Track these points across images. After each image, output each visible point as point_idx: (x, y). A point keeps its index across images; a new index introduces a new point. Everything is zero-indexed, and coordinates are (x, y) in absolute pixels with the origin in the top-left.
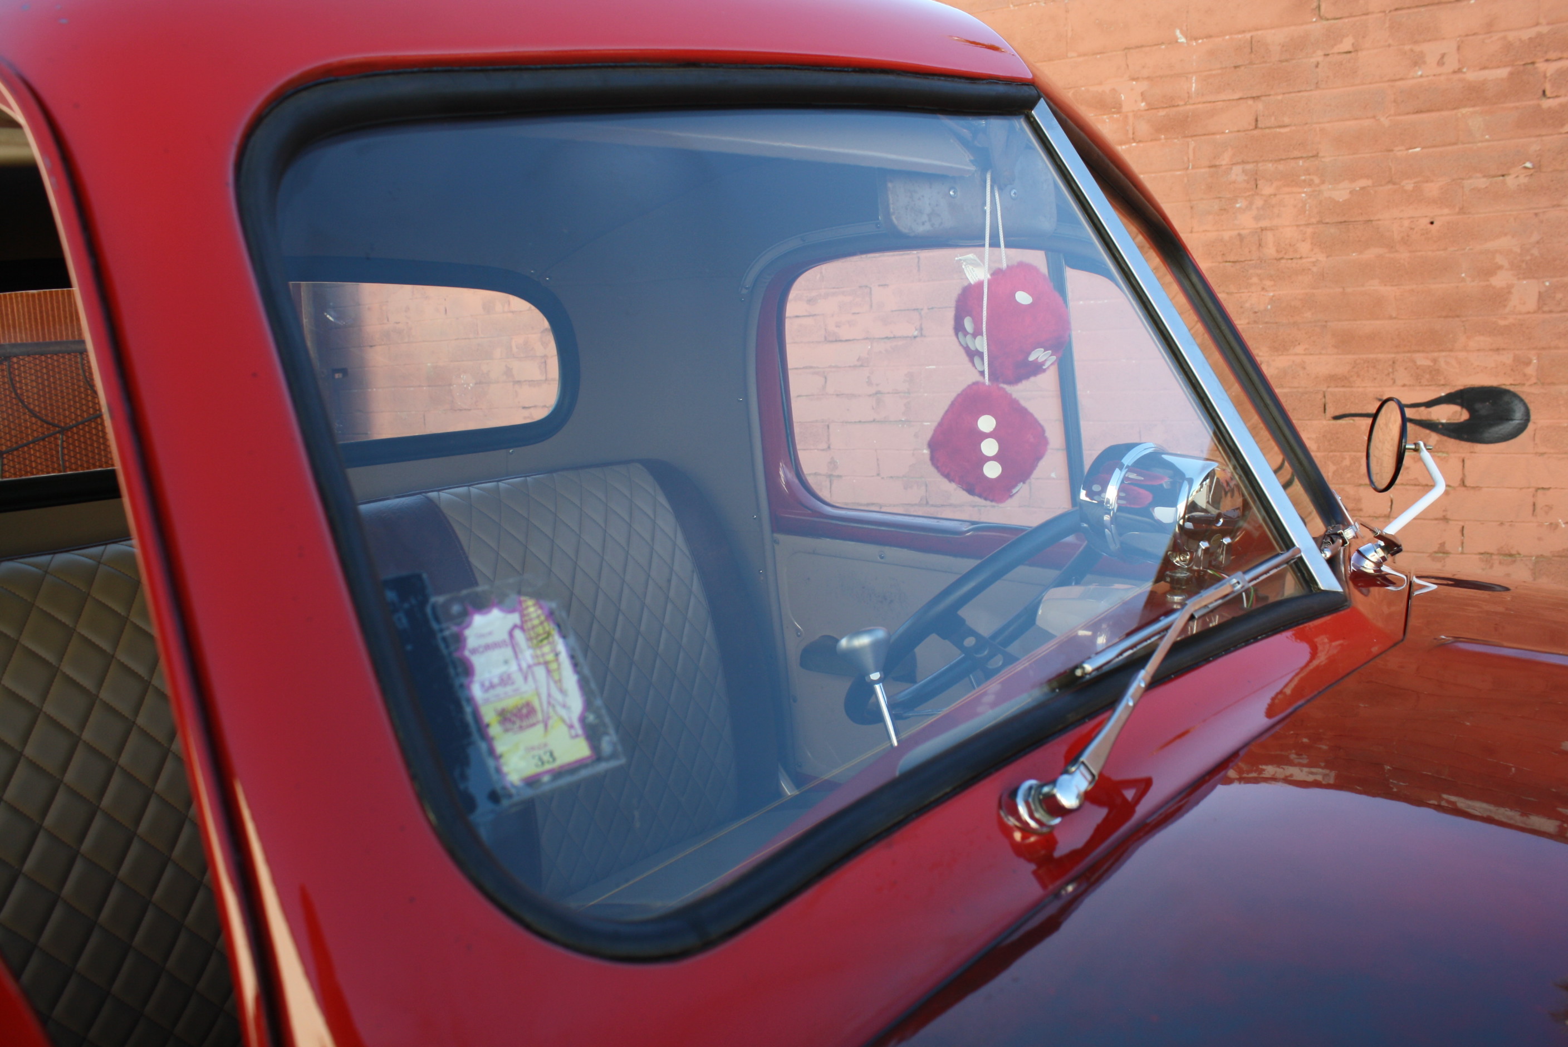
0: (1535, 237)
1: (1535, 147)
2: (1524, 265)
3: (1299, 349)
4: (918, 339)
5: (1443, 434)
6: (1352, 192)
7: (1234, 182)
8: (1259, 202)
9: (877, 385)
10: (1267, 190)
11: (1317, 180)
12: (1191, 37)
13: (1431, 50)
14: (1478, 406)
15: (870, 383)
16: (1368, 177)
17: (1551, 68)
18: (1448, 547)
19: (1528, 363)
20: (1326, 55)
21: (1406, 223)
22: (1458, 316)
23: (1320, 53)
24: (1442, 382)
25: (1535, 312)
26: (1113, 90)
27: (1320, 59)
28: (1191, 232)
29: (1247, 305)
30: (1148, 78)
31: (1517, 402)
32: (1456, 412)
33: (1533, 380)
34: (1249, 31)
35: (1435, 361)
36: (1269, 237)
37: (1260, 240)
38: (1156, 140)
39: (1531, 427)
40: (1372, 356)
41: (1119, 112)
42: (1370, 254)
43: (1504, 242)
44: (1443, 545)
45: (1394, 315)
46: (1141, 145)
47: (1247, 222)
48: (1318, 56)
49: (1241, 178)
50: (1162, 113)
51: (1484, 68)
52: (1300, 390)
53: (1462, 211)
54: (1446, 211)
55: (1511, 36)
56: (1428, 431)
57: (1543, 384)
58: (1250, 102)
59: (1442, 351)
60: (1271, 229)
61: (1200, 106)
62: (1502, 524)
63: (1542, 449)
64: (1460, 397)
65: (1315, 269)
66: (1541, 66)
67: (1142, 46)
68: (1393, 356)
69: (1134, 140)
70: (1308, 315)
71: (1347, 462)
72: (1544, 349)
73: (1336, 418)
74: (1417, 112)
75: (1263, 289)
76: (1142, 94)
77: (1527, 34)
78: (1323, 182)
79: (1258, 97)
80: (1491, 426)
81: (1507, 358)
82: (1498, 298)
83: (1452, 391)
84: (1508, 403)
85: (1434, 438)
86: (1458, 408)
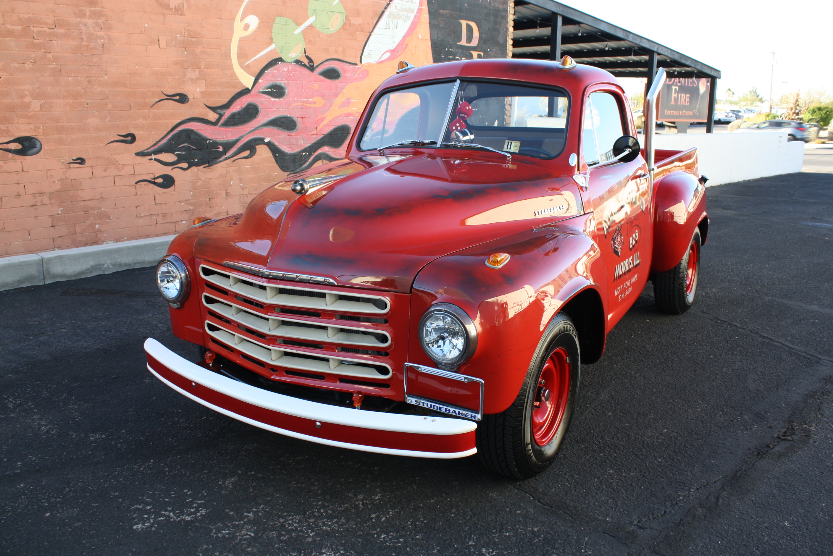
0: (37, 86)
1: (33, 55)
2: (34, 95)
5: (14, 154)
14: (24, 143)
17: (35, 30)
18: (20, 193)
19: (39, 128)
22: (14, 112)
24: (11, 135)
25: (39, 111)
31: (37, 141)
32: (17, 146)
33: (42, 134)
35: (7, 127)
39: (43, 149)
43: (26, 87)
44: (19, 192)
51: (13, 25)
53: (11, 74)
54: (5, 74)
55: (21, 16)
56: (8, 153)
57: (45, 135)
59: (9, 124)
62: (37, 183)
63: (47, 157)
64: (18, 140)
66: (32, 28)
72: (44, 123)
77: (26, 16)
80: (30, 150)
81: (32, 126)
82: (27, 106)
83: (15, 138)
84: (34, 142)
85: (10, 155)
86: (17, 144)
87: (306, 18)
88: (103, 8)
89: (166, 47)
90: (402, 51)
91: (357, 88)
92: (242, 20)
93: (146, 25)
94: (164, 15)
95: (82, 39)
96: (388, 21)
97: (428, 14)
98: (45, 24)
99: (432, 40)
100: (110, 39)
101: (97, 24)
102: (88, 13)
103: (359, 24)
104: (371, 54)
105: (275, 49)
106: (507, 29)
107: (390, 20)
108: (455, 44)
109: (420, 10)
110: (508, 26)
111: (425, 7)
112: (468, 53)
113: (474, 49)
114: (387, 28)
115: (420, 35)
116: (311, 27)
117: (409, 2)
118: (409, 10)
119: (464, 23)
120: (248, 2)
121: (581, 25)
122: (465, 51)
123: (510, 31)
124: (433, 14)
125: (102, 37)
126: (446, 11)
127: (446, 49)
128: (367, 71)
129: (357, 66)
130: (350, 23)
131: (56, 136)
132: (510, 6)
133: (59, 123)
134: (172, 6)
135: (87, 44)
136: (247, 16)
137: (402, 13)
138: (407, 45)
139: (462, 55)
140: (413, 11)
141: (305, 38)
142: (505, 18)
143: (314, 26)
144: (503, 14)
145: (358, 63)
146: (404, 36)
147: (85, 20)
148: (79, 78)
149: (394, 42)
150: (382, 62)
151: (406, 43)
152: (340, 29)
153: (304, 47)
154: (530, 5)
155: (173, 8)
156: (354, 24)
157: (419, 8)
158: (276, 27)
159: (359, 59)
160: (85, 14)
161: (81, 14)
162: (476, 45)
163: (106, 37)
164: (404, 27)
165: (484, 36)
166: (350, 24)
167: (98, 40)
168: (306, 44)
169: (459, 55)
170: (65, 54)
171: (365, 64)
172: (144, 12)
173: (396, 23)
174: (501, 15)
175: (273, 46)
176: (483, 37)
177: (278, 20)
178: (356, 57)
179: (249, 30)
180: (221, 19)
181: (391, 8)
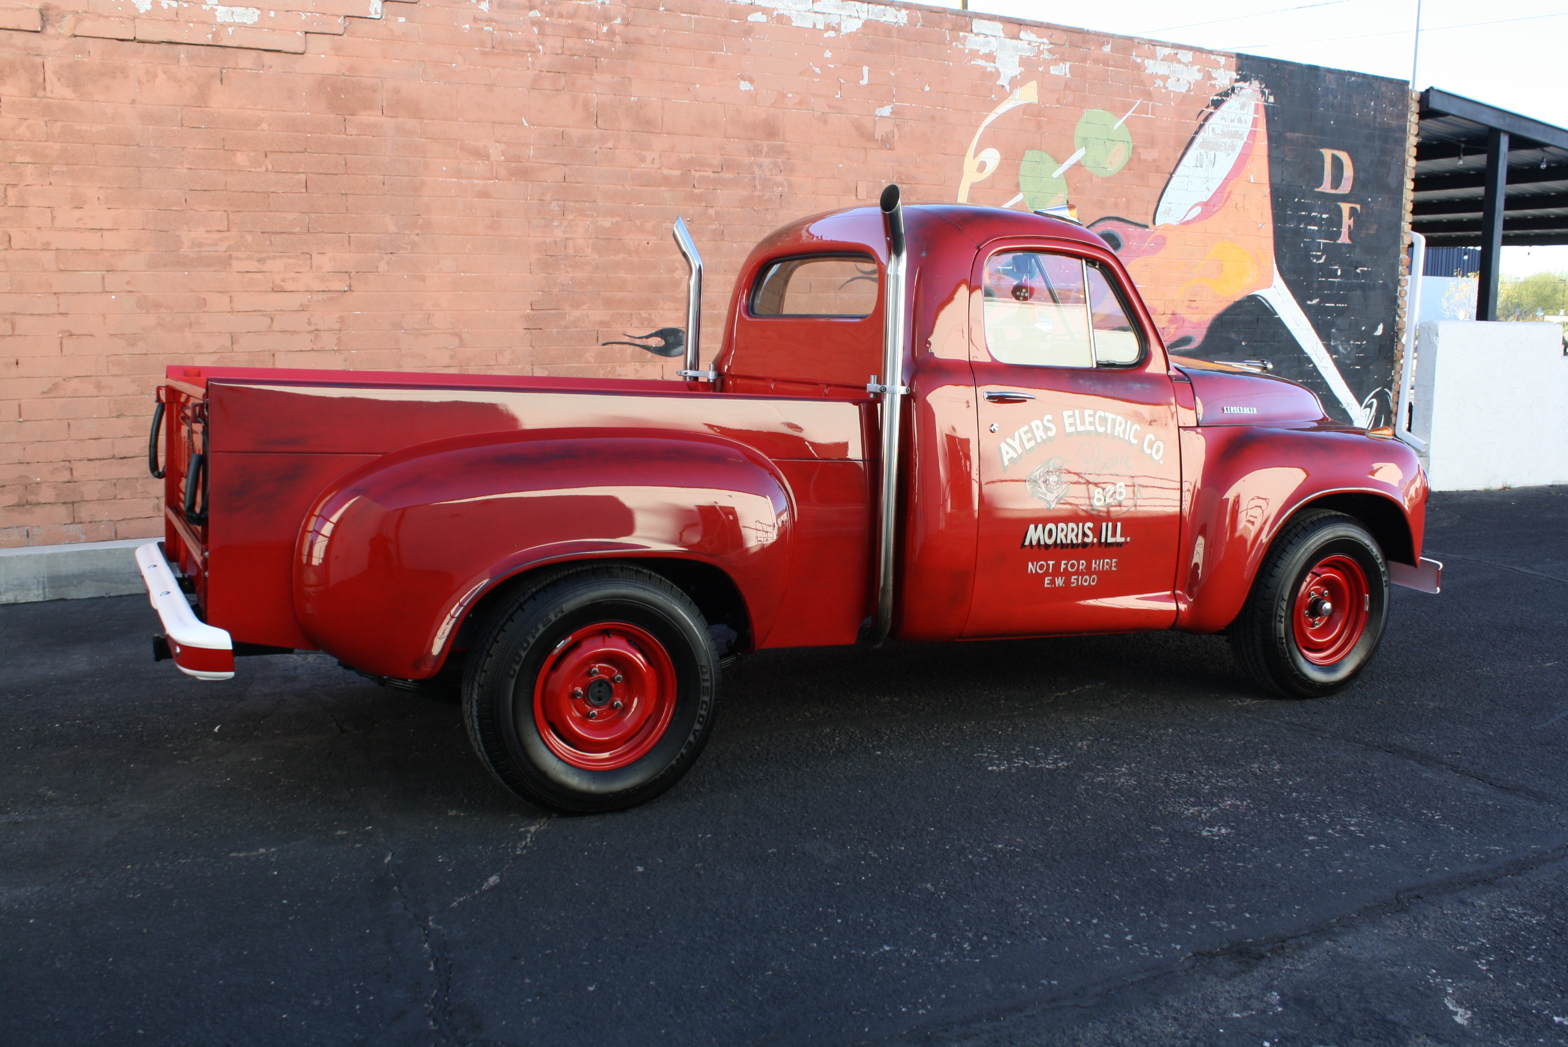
1: (691, 211)
3: (585, 307)
4: (347, 293)
5: (652, 351)
6: (612, 223)
7: (553, 210)
8: (565, 223)
9: (315, 324)
10: (570, 217)
11: (595, 215)
12: (531, 124)
13: (649, 155)
14: (668, 338)
15: (309, 323)
16: (620, 216)
17: (697, 174)
20: (601, 148)
21: (637, 242)
22: (659, 292)
23: (598, 146)
24: (653, 326)
26: (485, 146)
27: (598, 149)
28: (528, 236)
29: (559, 281)
30: (506, 143)
32: (659, 341)
34: (562, 127)
35: (650, 314)
36: (570, 243)
37: (566, 245)
38: (509, 180)
40: (621, 311)
41: (487, 160)
42: (620, 257)
45: (631, 290)
46: (501, 182)
47: (559, 234)
48: (596, 148)
49: (557, 209)
50: (513, 165)
51: (670, 169)
52: (586, 329)
53: (661, 239)
54: (654, 238)
55: (681, 156)
56: (647, 351)
58: (562, 167)
59: (652, 309)
60: (571, 239)
61: (535, 164)
64: (662, 333)
65: (593, 263)
66: (693, 172)
67: (503, 123)
68: (630, 311)
69: (496, 178)
70: (590, 288)
71: (609, 369)
73: (604, 345)
74: (642, 186)
75: (567, 272)
76: (502, 152)
77: (688, 156)
78: (598, 216)
79: (566, 165)
80: (674, 348)
81: (679, 315)
82: (676, 284)
83: (657, 330)
84: (681, 337)
85: (649, 355)
86: (659, 339)
87: (1072, 151)
88: (785, 141)
89: (865, 198)
90: (1221, 205)
91: (1146, 266)
92: (975, 156)
93: (841, 166)
94: (865, 149)
95: (755, 186)
96: (1201, 154)
97: (1266, 141)
98: (710, 166)
99: (1272, 185)
100: (791, 186)
101: (776, 165)
102: (765, 150)
103: (1154, 161)
104: (1170, 210)
105: (1022, 201)
106: (1404, 162)
107: (1202, 151)
108: (1312, 191)
109: (1253, 134)
110: (1407, 157)
111: (1262, 129)
112: (1332, 206)
113: (1345, 198)
114: (1199, 165)
115: (1252, 176)
116: (1078, 165)
117: (1236, 121)
118: (1236, 135)
119: (1327, 154)
120: (986, 127)
121: (1546, 149)
122: (1327, 203)
123: (1409, 165)
124: (1275, 140)
125: (781, 184)
126: (1297, 134)
127: (1296, 200)
128: (1164, 238)
129: (1147, 230)
130: (1140, 158)
131: (708, 329)
132: (1410, 121)
133: (715, 310)
134: (878, 136)
135: (760, 193)
136: (984, 149)
137: (1223, 140)
138: (1230, 193)
139: (1322, 210)
140: (1242, 135)
141: (1068, 184)
142: (1401, 142)
143: (1083, 163)
144: (1397, 135)
145: (1150, 224)
146: (1226, 179)
147: (760, 160)
148: (747, 244)
149: (1208, 189)
150: (1188, 222)
151: (1227, 190)
152: (1124, 168)
153: (1067, 197)
154: (1449, 117)
155: (880, 140)
156: (1146, 161)
157: (1251, 131)
158: (1025, 167)
159: (1151, 218)
160: (761, 151)
161: (756, 151)
162: (1347, 192)
163: (786, 184)
164: (1226, 163)
165: (1362, 175)
166: (1139, 160)
167: (775, 188)
168: (1069, 194)
169: (1317, 209)
170: (732, 209)
171: (1160, 226)
172: (839, 145)
173: (1213, 157)
174: (1395, 137)
175: (1019, 197)
176: (1361, 178)
177: (1030, 155)
178: (1147, 214)
179: (985, 171)
180: (945, 154)
181: (1205, 133)
